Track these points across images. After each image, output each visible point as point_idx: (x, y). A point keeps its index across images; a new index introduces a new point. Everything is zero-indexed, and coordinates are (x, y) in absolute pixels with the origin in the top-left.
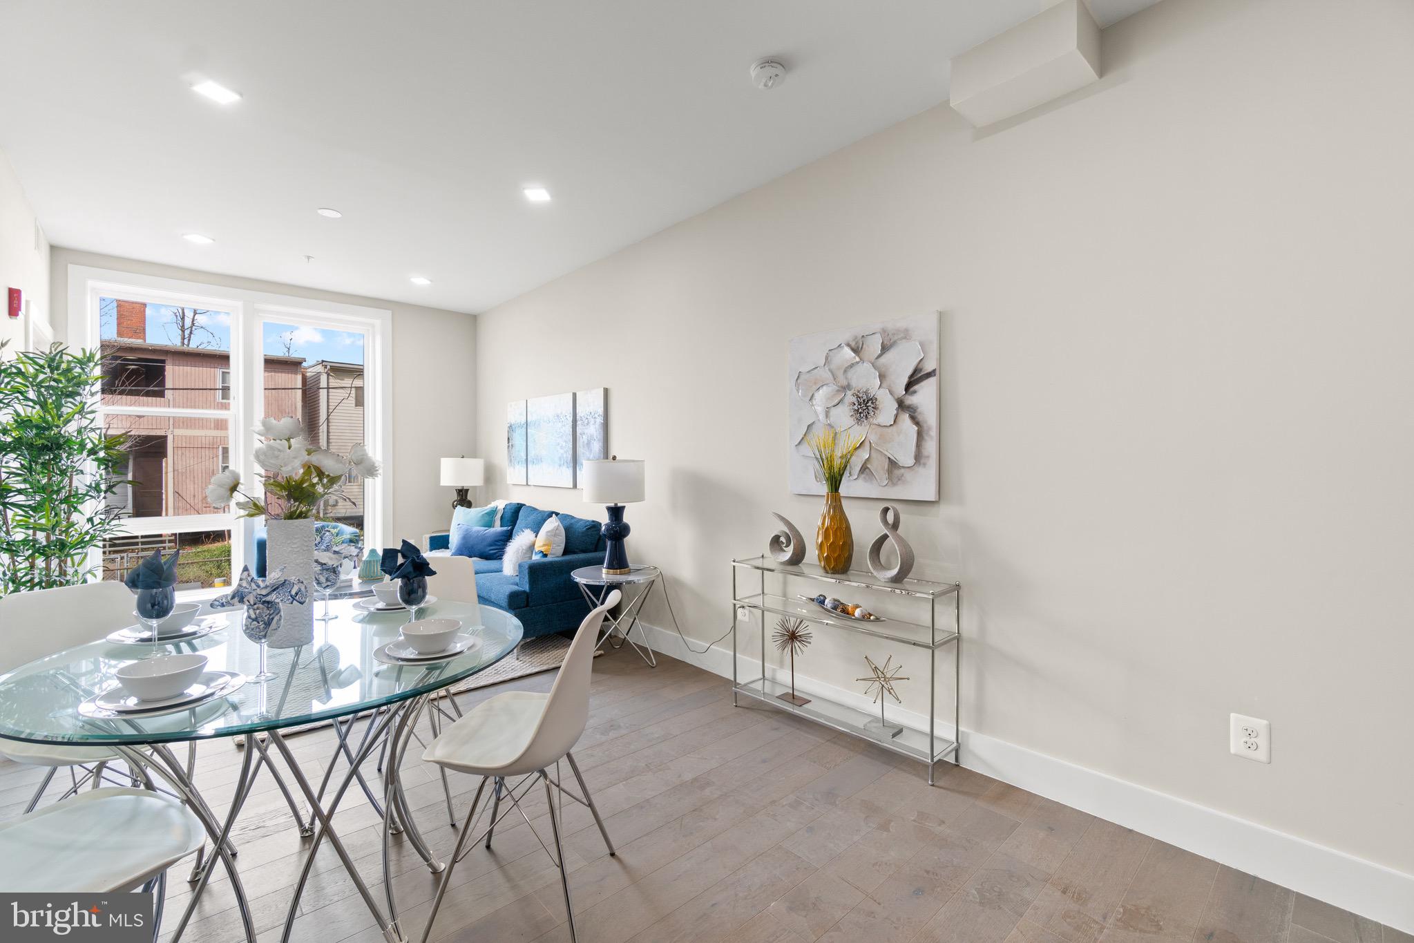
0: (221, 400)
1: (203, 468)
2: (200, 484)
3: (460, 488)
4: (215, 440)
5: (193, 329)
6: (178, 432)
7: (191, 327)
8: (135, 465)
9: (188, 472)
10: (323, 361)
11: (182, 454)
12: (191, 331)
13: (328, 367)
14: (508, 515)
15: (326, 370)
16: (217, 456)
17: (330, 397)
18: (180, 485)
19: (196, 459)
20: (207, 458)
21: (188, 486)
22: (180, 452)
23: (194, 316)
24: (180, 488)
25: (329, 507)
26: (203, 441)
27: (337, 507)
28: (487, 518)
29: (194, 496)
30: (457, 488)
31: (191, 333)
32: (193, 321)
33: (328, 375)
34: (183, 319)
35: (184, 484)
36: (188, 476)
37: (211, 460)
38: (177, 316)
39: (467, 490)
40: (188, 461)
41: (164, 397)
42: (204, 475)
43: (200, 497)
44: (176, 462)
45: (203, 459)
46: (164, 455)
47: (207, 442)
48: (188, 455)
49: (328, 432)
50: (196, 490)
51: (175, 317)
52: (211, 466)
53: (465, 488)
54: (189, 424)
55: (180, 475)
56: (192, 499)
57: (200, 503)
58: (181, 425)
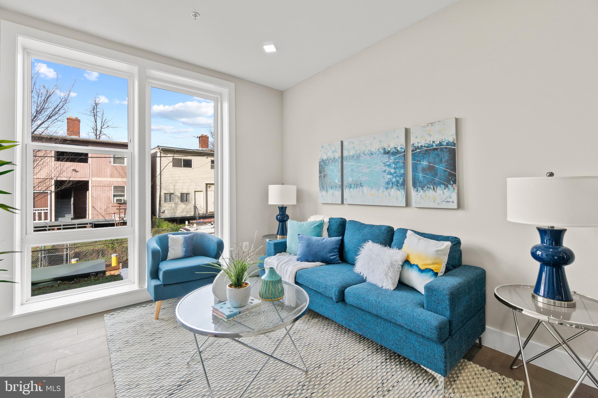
0: (113, 164)
1: (105, 195)
2: (103, 203)
3: (281, 206)
4: (110, 183)
5: (101, 135)
6: (94, 179)
7: (100, 134)
8: (74, 194)
9: (98, 197)
10: (158, 146)
11: (96, 189)
12: (100, 136)
13: (161, 149)
14: (334, 227)
15: (160, 150)
16: (111, 190)
17: (161, 163)
18: (95, 203)
19: (102, 191)
20: (107, 191)
21: (98, 204)
22: (94, 188)
23: (101, 129)
24: (95, 205)
25: (161, 214)
26: (105, 183)
27: (164, 213)
28: (318, 230)
29: (101, 208)
30: (279, 206)
31: (100, 137)
32: (100, 132)
33: (161, 153)
34: (96, 131)
35: (96, 203)
36: (98, 199)
37: (108, 192)
38: (94, 130)
39: (286, 208)
40: (98, 192)
41: (88, 163)
42: (105, 199)
43: (103, 209)
44: (93, 193)
45: (105, 192)
46: (88, 189)
47: (107, 184)
48: (98, 190)
49: (161, 179)
50: (102, 206)
51: (93, 130)
52: (109, 194)
53: (284, 206)
54: (99, 176)
55: (95, 199)
56: (100, 210)
57: (104, 212)
58: (95, 175)
